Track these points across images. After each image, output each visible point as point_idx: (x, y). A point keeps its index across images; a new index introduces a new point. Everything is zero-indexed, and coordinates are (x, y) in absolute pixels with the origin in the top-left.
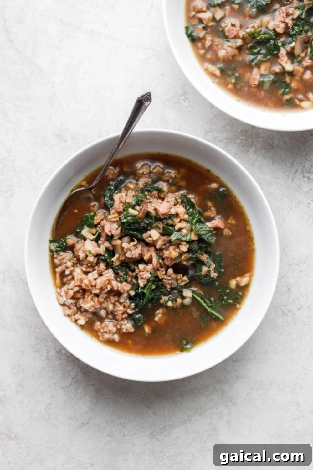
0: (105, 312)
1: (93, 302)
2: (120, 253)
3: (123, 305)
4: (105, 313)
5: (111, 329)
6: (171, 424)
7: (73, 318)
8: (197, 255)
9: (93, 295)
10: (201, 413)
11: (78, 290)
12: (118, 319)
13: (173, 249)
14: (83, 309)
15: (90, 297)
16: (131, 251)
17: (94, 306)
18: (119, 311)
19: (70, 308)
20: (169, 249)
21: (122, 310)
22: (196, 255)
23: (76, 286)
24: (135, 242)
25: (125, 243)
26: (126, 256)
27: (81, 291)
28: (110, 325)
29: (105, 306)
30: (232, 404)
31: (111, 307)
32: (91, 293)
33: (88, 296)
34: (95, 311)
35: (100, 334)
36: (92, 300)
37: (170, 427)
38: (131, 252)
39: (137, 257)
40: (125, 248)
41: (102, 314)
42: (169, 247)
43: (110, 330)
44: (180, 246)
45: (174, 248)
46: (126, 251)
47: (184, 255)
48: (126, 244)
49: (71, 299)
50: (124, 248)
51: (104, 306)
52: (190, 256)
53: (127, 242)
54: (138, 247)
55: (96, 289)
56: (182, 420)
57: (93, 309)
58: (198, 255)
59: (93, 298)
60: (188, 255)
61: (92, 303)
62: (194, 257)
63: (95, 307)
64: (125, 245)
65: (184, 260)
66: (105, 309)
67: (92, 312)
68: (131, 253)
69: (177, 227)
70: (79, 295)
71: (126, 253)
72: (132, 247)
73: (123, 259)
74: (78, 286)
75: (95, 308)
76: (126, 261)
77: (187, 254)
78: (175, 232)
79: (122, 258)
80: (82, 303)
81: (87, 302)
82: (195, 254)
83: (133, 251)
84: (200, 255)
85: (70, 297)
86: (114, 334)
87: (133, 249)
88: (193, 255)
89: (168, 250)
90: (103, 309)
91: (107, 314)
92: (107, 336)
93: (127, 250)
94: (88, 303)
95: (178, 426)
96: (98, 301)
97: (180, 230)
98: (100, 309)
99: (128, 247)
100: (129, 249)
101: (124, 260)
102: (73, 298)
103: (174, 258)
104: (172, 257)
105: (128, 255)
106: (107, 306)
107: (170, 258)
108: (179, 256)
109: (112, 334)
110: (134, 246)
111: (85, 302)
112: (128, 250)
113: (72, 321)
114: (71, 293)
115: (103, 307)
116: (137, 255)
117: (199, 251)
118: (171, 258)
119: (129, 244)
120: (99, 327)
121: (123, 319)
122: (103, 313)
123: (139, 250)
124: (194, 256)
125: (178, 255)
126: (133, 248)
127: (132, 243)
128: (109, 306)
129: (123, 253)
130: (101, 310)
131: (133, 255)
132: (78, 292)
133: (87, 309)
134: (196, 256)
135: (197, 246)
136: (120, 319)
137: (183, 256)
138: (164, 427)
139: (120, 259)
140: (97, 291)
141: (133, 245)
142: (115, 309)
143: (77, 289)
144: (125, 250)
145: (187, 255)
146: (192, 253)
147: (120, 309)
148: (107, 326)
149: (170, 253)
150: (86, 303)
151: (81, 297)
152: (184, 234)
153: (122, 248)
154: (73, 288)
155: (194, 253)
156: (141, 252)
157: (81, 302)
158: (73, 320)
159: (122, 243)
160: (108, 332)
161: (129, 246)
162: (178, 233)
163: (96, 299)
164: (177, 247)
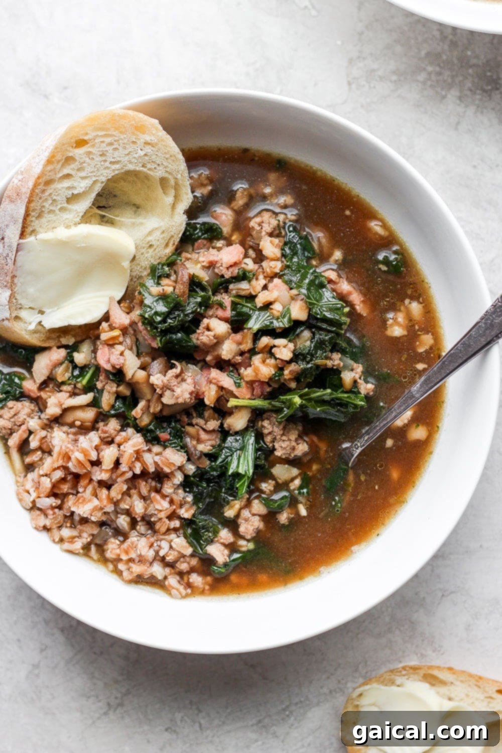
0: (128, 519)
1: (98, 499)
2: (149, 396)
3: (168, 499)
4: (128, 524)
5: (143, 553)
6: (302, 699)
7: (57, 535)
8: (316, 361)
9: (96, 484)
10: (367, 673)
11: (63, 476)
12: (159, 529)
13: (261, 363)
14: (77, 518)
15: (90, 489)
16: (173, 391)
17: (101, 509)
18: (161, 511)
19: (46, 515)
20: (252, 363)
21: (167, 509)
22: (313, 362)
23: (58, 468)
24: (177, 368)
25: (157, 373)
26: (162, 403)
27: (69, 478)
28: (140, 544)
29: (128, 507)
30: (434, 651)
31: (139, 507)
32: (91, 480)
33: (85, 488)
34: (104, 518)
35: (121, 566)
36: (95, 495)
37: (299, 705)
38: (172, 393)
39: (188, 400)
40: (157, 385)
41: (122, 525)
42: (250, 359)
43: (140, 556)
44: (274, 350)
45: (262, 358)
46: (160, 393)
47: (287, 369)
48: (159, 375)
49: (48, 496)
50: (155, 386)
51: (124, 506)
52: (302, 366)
53: (160, 372)
54: (186, 377)
55: (102, 471)
56: (325, 690)
57: (99, 514)
58: (319, 362)
59: (98, 491)
60: (297, 366)
61: (96, 502)
62: (311, 368)
63: (105, 510)
64: (157, 379)
65: (290, 379)
66: (128, 513)
67: (97, 521)
68: (174, 395)
69: (260, 301)
70: (65, 488)
71: (161, 396)
72: (172, 381)
73: (158, 408)
74: (62, 469)
75: (105, 513)
76: (165, 413)
77: (293, 364)
78: (257, 313)
79: (154, 408)
80: (74, 504)
81: (85, 501)
82: (311, 360)
83: (175, 388)
84: (322, 359)
85: (46, 493)
86: (151, 564)
87: (174, 386)
88: (308, 363)
89: (250, 366)
90: (122, 514)
91: (133, 523)
92: (137, 569)
93: (162, 389)
94: (87, 503)
95: (318, 704)
96: (109, 497)
97: (267, 306)
98: (117, 512)
99: (162, 381)
100: (166, 387)
101: (161, 411)
102: (53, 494)
103: (267, 380)
104: (262, 380)
105: (167, 399)
106: (131, 507)
107: (257, 384)
108: (276, 373)
109: (148, 564)
110: (177, 376)
111: (80, 501)
112: (165, 389)
113: (54, 541)
114: (47, 483)
115: (122, 510)
116: (187, 396)
117: (319, 352)
118: (259, 381)
119: (165, 375)
120: (118, 551)
121: (168, 530)
122: (123, 522)
123: (188, 384)
124: (309, 366)
125: (273, 372)
126: (176, 383)
127: (172, 373)
128: (134, 505)
129: (156, 396)
130: (119, 515)
131: (177, 398)
132: (63, 480)
133: (85, 516)
134: (315, 364)
135: (312, 342)
136: (163, 529)
137: (286, 372)
138: (287, 707)
139: (152, 410)
140: (104, 476)
141: (173, 376)
142: (151, 510)
143: (59, 474)
144: (158, 391)
145: (293, 367)
146: (304, 359)
147: (162, 507)
148: (134, 547)
149: (256, 371)
150: (81, 503)
151: (70, 491)
152: (276, 314)
153: (153, 388)
154: (48, 473)
155: (308, 359)
156: (195, 387)
157: (71, 502)
158: (57, 540)
159: (149, 375)
160: (137, 560)
161: (165, 379)
162: (263, 313)
163: (104, 493)
164: (269, 356)
